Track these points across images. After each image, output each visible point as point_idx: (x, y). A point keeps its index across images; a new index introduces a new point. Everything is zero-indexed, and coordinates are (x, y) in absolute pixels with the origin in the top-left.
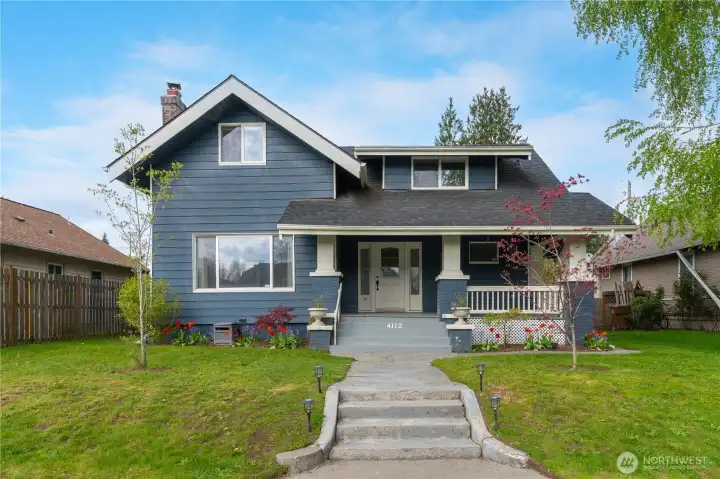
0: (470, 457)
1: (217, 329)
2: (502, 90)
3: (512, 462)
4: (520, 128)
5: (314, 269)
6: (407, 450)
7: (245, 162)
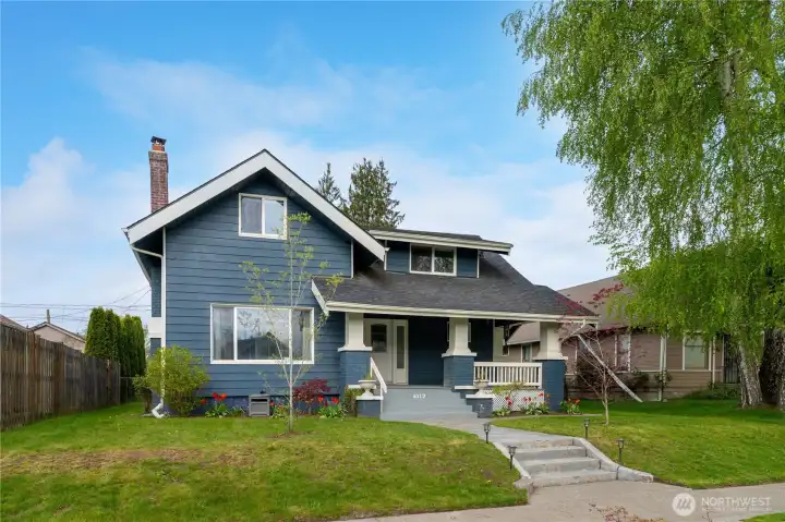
0: (611, 480)
1: (253, 400)
2: (381, 163)
3: (644, 479)
4: (397, 203)
5: (343, 344)
6: (576, 478)
7: (264, 235)
